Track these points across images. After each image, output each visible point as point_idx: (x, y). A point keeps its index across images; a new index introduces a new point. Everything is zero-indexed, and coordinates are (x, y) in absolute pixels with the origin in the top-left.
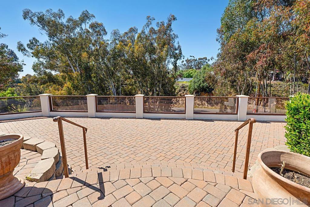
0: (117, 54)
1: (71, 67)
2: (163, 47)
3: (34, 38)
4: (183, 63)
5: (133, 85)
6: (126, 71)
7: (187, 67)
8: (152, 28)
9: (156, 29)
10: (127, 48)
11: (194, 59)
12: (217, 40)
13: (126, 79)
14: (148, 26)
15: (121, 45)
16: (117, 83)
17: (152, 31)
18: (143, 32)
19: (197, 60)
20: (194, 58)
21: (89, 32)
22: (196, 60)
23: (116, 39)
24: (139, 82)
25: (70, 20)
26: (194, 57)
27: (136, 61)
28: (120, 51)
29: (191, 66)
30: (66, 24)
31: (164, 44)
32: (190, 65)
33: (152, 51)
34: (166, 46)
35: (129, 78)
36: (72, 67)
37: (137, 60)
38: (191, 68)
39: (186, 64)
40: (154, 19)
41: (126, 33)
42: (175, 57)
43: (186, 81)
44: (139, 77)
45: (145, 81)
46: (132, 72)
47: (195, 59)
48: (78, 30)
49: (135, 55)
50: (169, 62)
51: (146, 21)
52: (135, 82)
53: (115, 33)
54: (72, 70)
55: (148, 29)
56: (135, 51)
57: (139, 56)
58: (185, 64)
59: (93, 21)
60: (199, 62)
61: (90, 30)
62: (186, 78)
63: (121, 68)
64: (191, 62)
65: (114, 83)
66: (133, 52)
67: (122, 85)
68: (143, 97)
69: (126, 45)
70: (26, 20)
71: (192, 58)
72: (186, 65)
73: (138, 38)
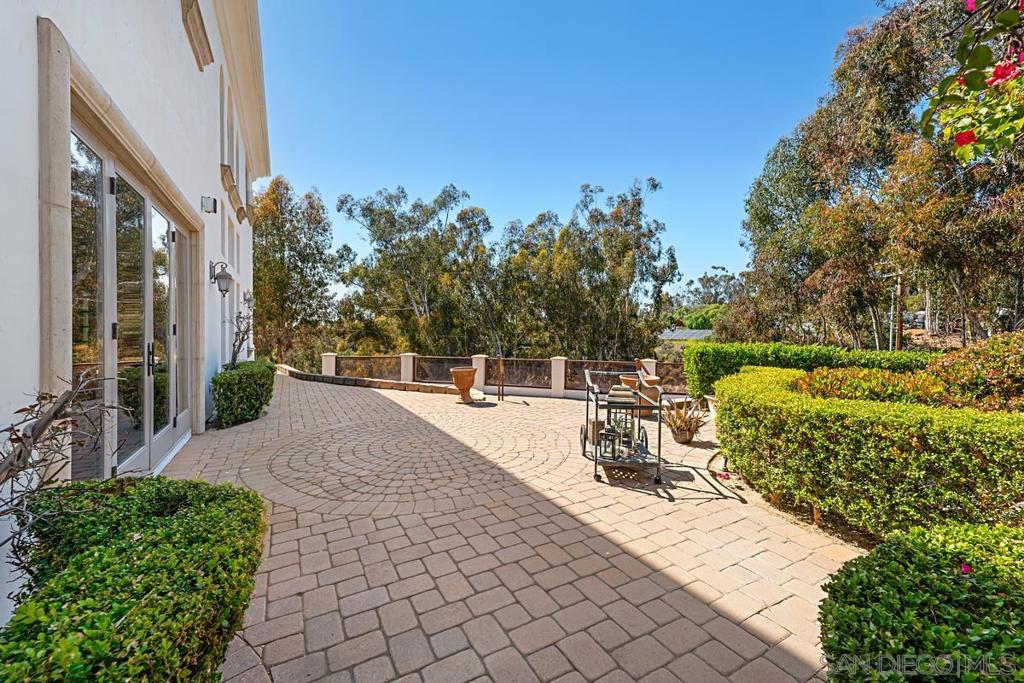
0: (512, 276)
1: (412, 305)
2: (622, 253)
3: (345, 246)
4: (692, 288)
5: (546, 346)
6: (532, 313)
7: (703, 298)
8: (596, 210)
9: (607, 211)
10: (536, 261)
11: (726, 276)
12: (741, 245)
13: (530, 331)
14: (586, 206)
15: (522, 254)
16: (509, 341)
17: (597, 218)
18: (573, 224)
19: (737, 276)
20: (724, 273)
21: (455, 228)
22: (733, 278)
23: (512, 242)
24: (562, 339)
25: (416, 207)
26: (724, 269)
27: (554, 290)
28: (520, 268)
29: (717, 294)
30: (410, 215)
31: (626, 248)
32: (713, 292)
33: (597, 264)
34: (631, 253)
35: (537, 329)
36: (415, 305)
37: (557, 287)
38: (715, 302)
39: (701, 290)
40: (602, 190)
41: (532, 226)
42: (656, 278)
43: (694, 338)
44: (561, 327)
45: (575, 338)
46: (544, 314)
47: (730, 274)
48: (432, 224)
49: (554, 276)
50: (636, 290)
51: (579, 197)
52: (552, 339)
53: (513, 228)
54: (413, 311)
55: (587, 214)
56: (555, 266)
57: (563, 279)
58: (697, 290)
59: (464, 205)
60: (741, 284)
61: (458, 225)
62: (695, 331)
63: (520, 305)
64: (717, 283)
65: (501, 340)
66: (550, 269)
67: (519, 345)
68: (564, 363)
69: (534, 254)
70: (341, 213)
71: (720, 273)
72: (700, 293)
73: (562, 236)
